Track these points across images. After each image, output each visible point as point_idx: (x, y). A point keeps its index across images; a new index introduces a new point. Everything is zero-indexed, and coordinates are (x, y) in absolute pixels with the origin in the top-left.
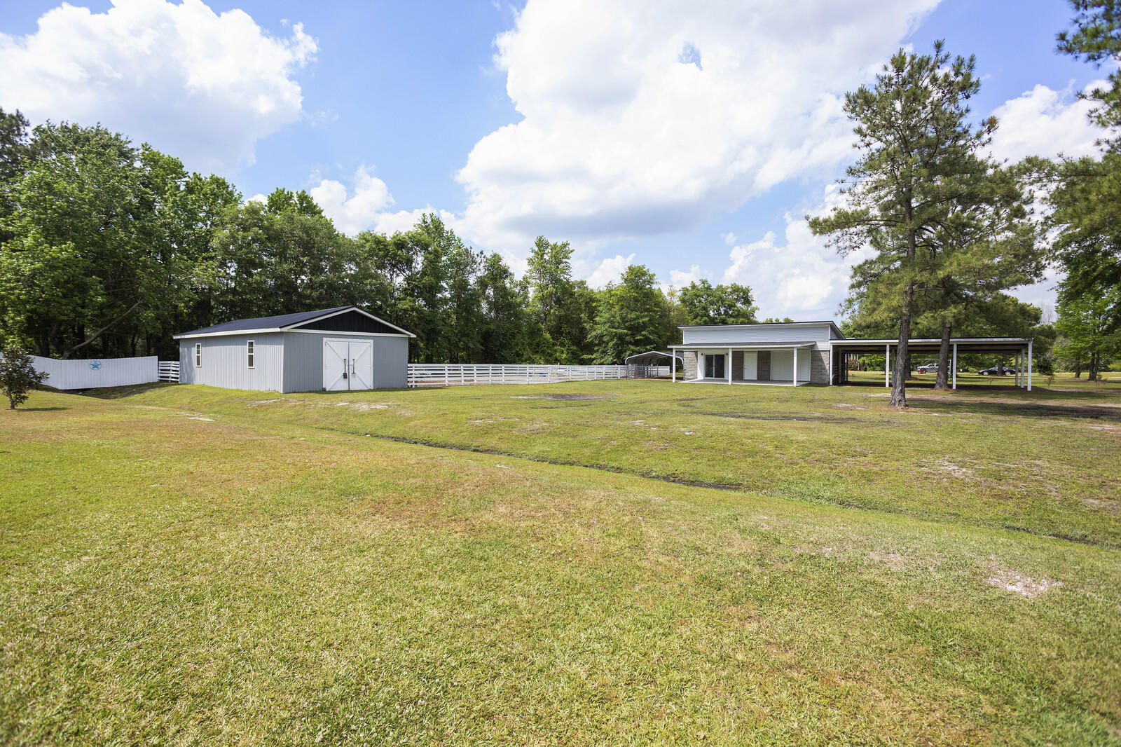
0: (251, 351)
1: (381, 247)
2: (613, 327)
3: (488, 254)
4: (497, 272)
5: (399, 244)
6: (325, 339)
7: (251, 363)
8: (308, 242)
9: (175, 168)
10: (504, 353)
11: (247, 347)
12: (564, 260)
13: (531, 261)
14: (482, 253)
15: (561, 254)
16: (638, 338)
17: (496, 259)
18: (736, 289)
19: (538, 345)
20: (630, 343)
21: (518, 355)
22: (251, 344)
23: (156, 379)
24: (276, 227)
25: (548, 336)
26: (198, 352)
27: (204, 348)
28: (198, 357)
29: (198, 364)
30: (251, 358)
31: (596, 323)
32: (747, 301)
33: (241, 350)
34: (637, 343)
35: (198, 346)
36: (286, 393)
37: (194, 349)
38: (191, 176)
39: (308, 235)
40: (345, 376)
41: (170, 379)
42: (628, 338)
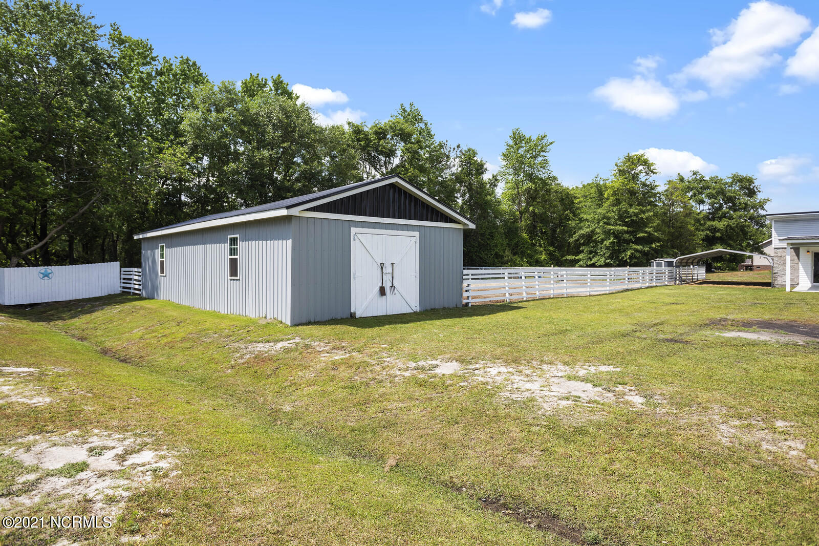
0: (233, 251)
1: (361, 136)
2: (608, 224)
3: (464, 148)
4: (473, 167)
5: (381, 133)
6: (354, 230)
7: (234, 271)
8: (289, 125)
9: (144, 53)
10: (483, 255)
11: (227, 246)
12: (542, 154)
13: (506, 156)
14: (459, 146)
15: (538, 148)
16: (641, 235)
17: (471, 154)
18: (738, 179)
19: (517, 245)
20: (631, 241)
21: (497, 256)
22: (234, 241)
23: (118, 290)
24: (253, 111)
25: (525, 235)
26: (162, 256)
27: (168, 250)
28: (162, 263)
29: (162, 272)
30: (234, 264)
31: (581, 220)
32: (752, 193)
33: (219, 251)
34: (638, 241)
35: (162, 247)
36: (296, 324)
37: (158, 252)
38: (162, 61)
39: (288, 117)
40: (382, 292)
41: (132, 291)
42: (627, 236)
